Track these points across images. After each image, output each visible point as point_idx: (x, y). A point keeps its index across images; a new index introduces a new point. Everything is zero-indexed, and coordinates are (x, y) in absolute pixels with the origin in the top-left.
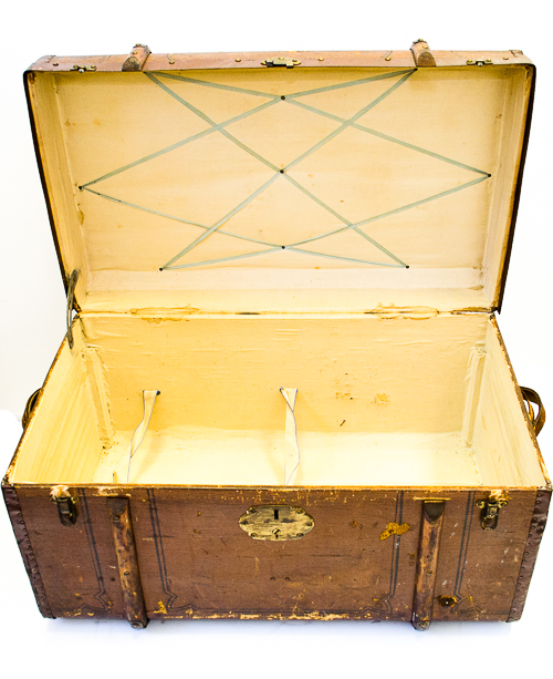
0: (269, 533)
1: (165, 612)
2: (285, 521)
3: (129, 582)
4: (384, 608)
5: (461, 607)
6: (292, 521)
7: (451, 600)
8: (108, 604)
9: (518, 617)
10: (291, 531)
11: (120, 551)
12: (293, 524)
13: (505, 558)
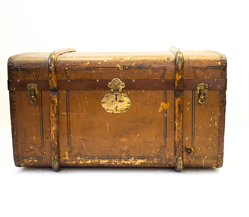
0: (113, 109)
1: (67, 158)
2: (120, 101)
3: (55, 136)
4: (162, 155)
5: (196, 155)
6: (123, 101)
7: (190, 149)
8: (43, 154)
9: (221, 165)
10: (122, 107)
11: (52, 117)
12: (123, 103)
13: (211, 123)
